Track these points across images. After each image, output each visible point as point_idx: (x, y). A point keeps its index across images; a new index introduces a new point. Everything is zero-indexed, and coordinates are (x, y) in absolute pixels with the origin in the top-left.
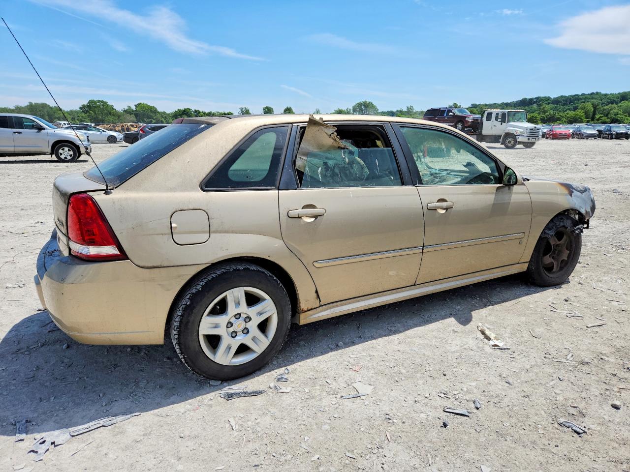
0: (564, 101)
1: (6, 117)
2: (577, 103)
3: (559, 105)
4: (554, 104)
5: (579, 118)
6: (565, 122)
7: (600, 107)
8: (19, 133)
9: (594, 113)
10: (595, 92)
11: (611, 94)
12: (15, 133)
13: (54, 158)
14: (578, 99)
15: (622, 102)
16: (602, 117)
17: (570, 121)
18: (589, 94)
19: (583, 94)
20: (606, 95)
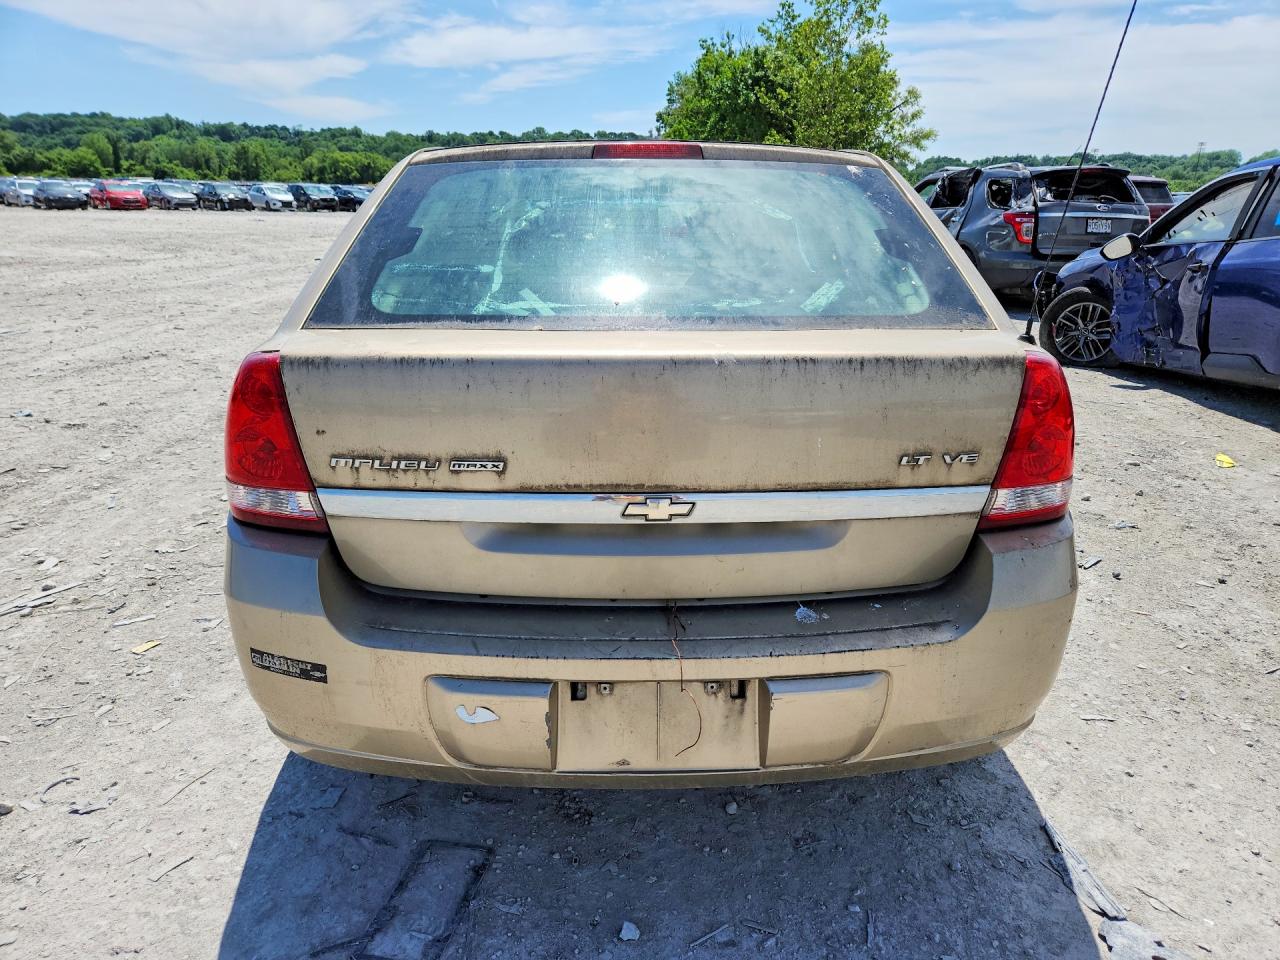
0: (37, 125)
2: (69, 133)
3: (29, 133)
4: (16, 131)
5: (90, 165)
6: (63, 173)
7: (125, 144)
9: (117, 158)
10: (98, 112)
11: (131, 119)
14: (71, 125)
15: (157, 137)
16: (134, 165)
17: (72, 170)
18: (86, 116)
19: (75, 115)
20: (122, 120)
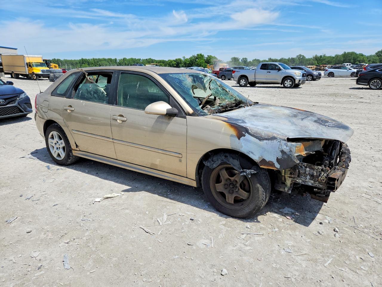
1: (266, 64)
8: (269, 72)
12: (268, 72)
13: (282, 86)
